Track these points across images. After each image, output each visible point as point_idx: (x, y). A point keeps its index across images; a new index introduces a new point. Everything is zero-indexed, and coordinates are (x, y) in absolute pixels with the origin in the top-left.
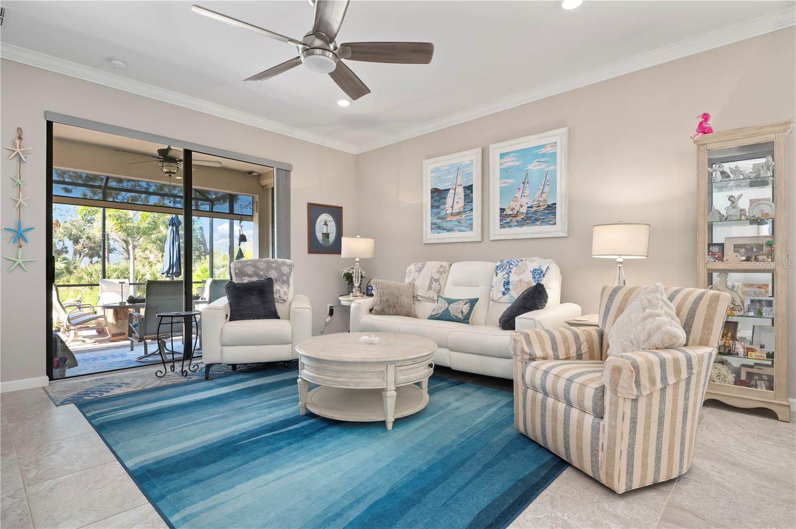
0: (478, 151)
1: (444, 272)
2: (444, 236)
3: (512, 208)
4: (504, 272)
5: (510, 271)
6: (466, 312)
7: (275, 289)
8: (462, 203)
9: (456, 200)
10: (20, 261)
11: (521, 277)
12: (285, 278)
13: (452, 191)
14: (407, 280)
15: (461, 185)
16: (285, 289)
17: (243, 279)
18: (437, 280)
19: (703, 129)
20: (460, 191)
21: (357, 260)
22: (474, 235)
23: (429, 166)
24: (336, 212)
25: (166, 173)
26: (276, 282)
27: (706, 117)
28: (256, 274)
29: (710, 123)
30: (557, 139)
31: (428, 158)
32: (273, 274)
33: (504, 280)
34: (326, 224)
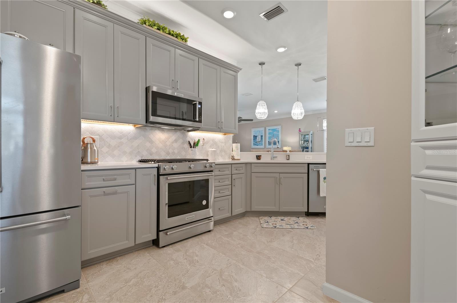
0: (264, 128)
2: (256, 147)
3: (271, 141)
8: (260, 139)
13: (258, 136)
19: (300, 131)
20: (260, 136)
22: (263, 147)
23: (253, 130)
27: (300, 129)
29: (301, 130)
30: (279, 128)
31: (253, 128)
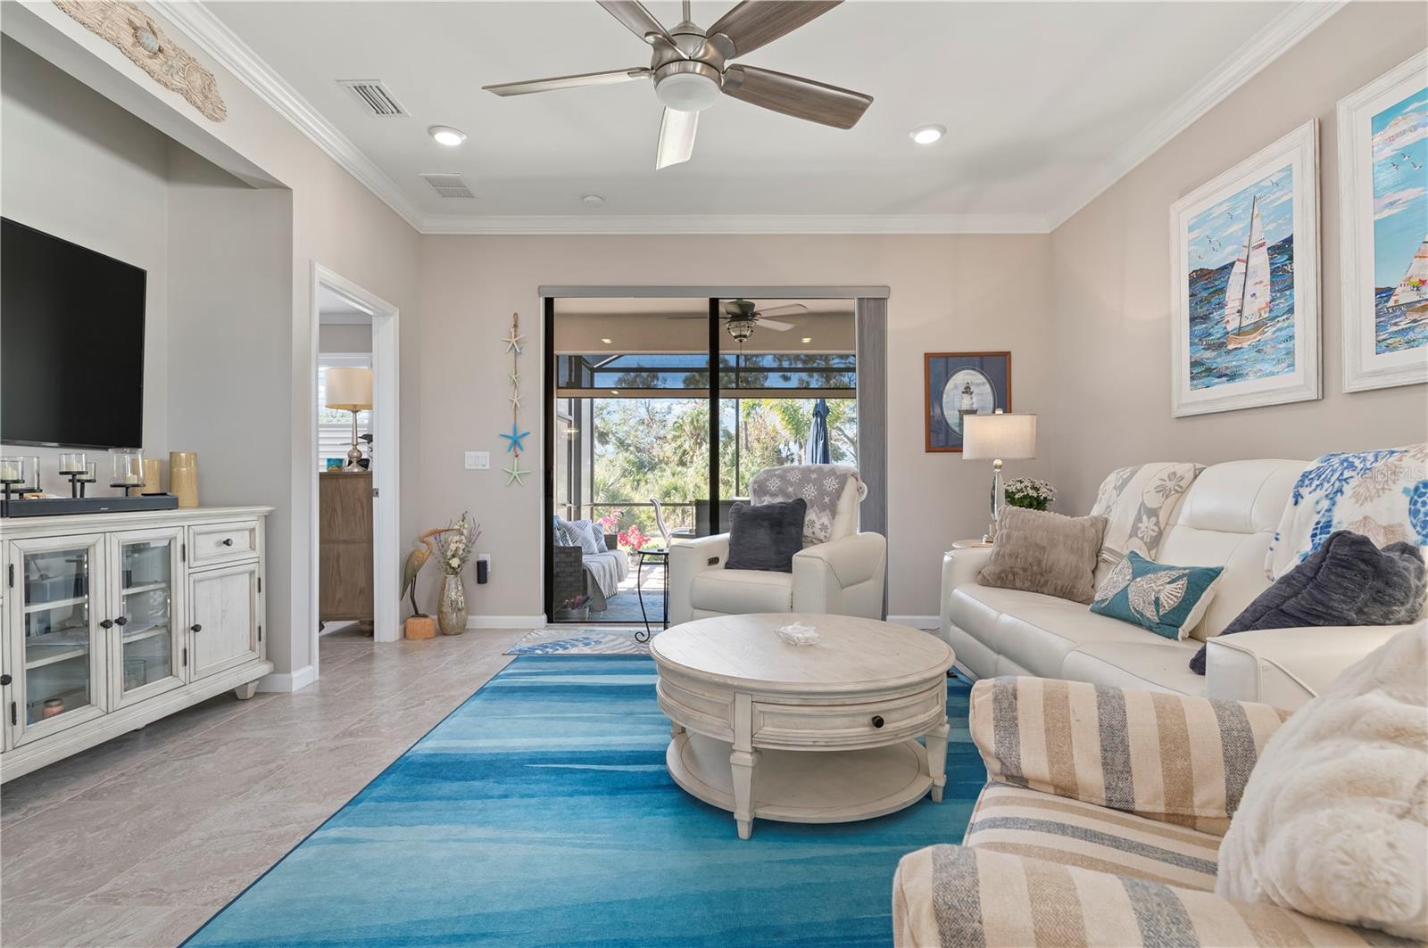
0: (1307, 132)
1: (1176, 490)
2: (1221, 394)
3: (1415, 280)
4: (1320, 493)
5: (1340, 491)
6: (1168, 603)
7: (807, 519)
8: (1264, 294)
9: (1249, 291)
10: (515, 473)
11: (1368, 509)
12: (827, 500)
13: (1239, 268)
14: (1096, 511)
15: (1262, 245)
16: (825, 520)
17: (763, 499)
18: (1153, 513)
20: (1261, 261)
21: (998, 462)
22: (1298, 381)
24: (996, 367)
25: (736, 337)
26: (812, 506)
28: (782, 491)
31: (1183, 192)
32: (809, 493)
33: (1317, 518)
34: (967, 390)
